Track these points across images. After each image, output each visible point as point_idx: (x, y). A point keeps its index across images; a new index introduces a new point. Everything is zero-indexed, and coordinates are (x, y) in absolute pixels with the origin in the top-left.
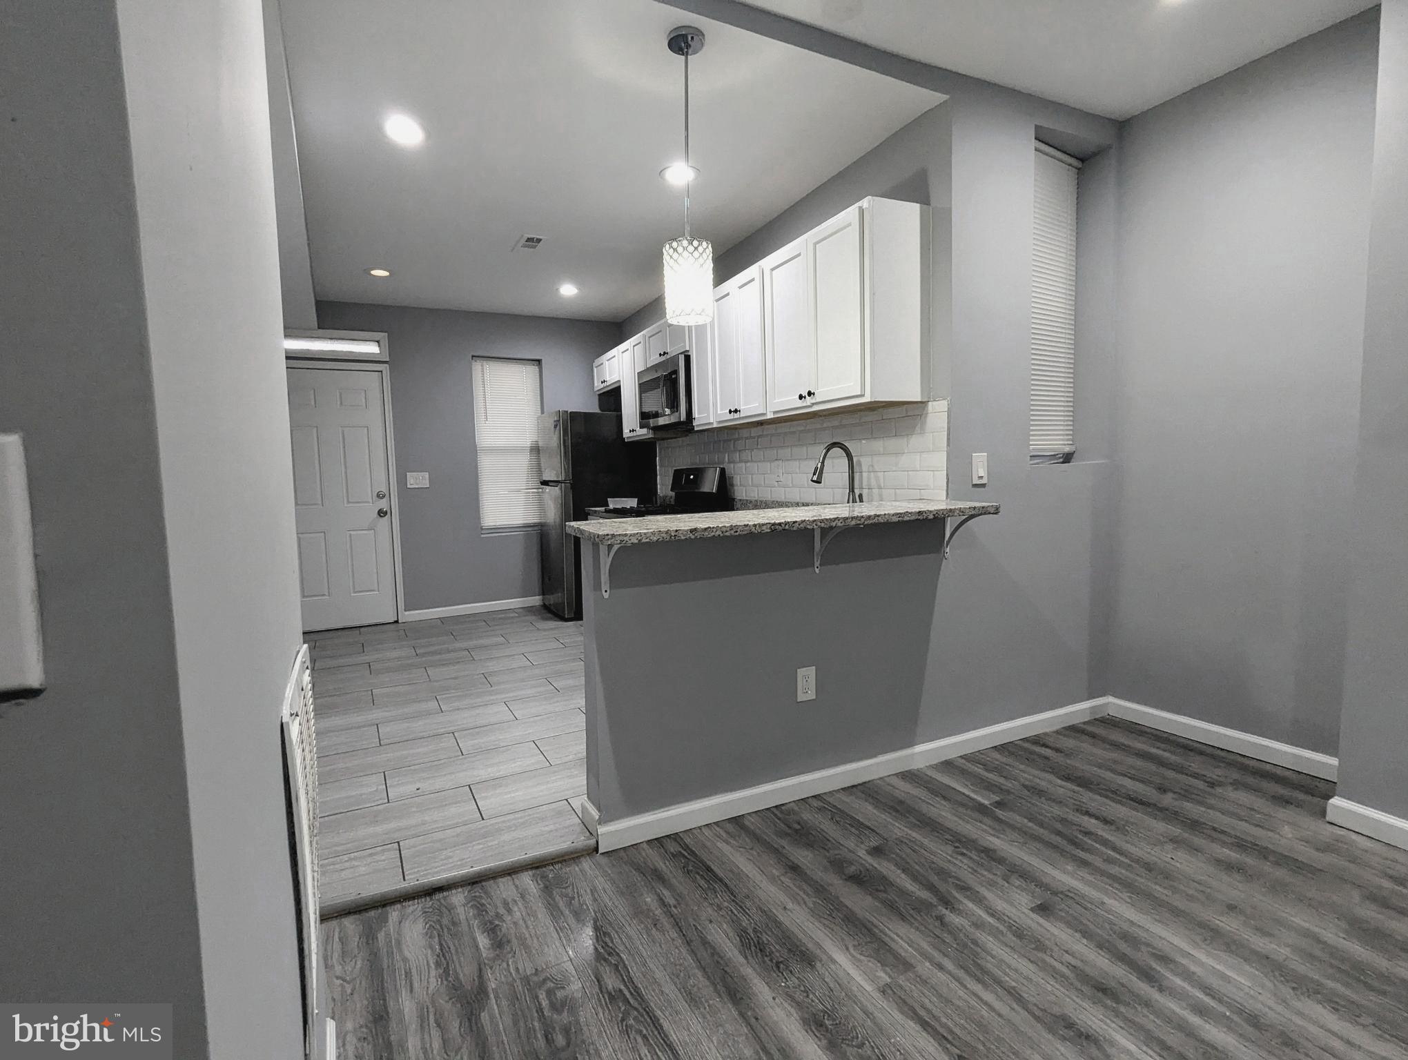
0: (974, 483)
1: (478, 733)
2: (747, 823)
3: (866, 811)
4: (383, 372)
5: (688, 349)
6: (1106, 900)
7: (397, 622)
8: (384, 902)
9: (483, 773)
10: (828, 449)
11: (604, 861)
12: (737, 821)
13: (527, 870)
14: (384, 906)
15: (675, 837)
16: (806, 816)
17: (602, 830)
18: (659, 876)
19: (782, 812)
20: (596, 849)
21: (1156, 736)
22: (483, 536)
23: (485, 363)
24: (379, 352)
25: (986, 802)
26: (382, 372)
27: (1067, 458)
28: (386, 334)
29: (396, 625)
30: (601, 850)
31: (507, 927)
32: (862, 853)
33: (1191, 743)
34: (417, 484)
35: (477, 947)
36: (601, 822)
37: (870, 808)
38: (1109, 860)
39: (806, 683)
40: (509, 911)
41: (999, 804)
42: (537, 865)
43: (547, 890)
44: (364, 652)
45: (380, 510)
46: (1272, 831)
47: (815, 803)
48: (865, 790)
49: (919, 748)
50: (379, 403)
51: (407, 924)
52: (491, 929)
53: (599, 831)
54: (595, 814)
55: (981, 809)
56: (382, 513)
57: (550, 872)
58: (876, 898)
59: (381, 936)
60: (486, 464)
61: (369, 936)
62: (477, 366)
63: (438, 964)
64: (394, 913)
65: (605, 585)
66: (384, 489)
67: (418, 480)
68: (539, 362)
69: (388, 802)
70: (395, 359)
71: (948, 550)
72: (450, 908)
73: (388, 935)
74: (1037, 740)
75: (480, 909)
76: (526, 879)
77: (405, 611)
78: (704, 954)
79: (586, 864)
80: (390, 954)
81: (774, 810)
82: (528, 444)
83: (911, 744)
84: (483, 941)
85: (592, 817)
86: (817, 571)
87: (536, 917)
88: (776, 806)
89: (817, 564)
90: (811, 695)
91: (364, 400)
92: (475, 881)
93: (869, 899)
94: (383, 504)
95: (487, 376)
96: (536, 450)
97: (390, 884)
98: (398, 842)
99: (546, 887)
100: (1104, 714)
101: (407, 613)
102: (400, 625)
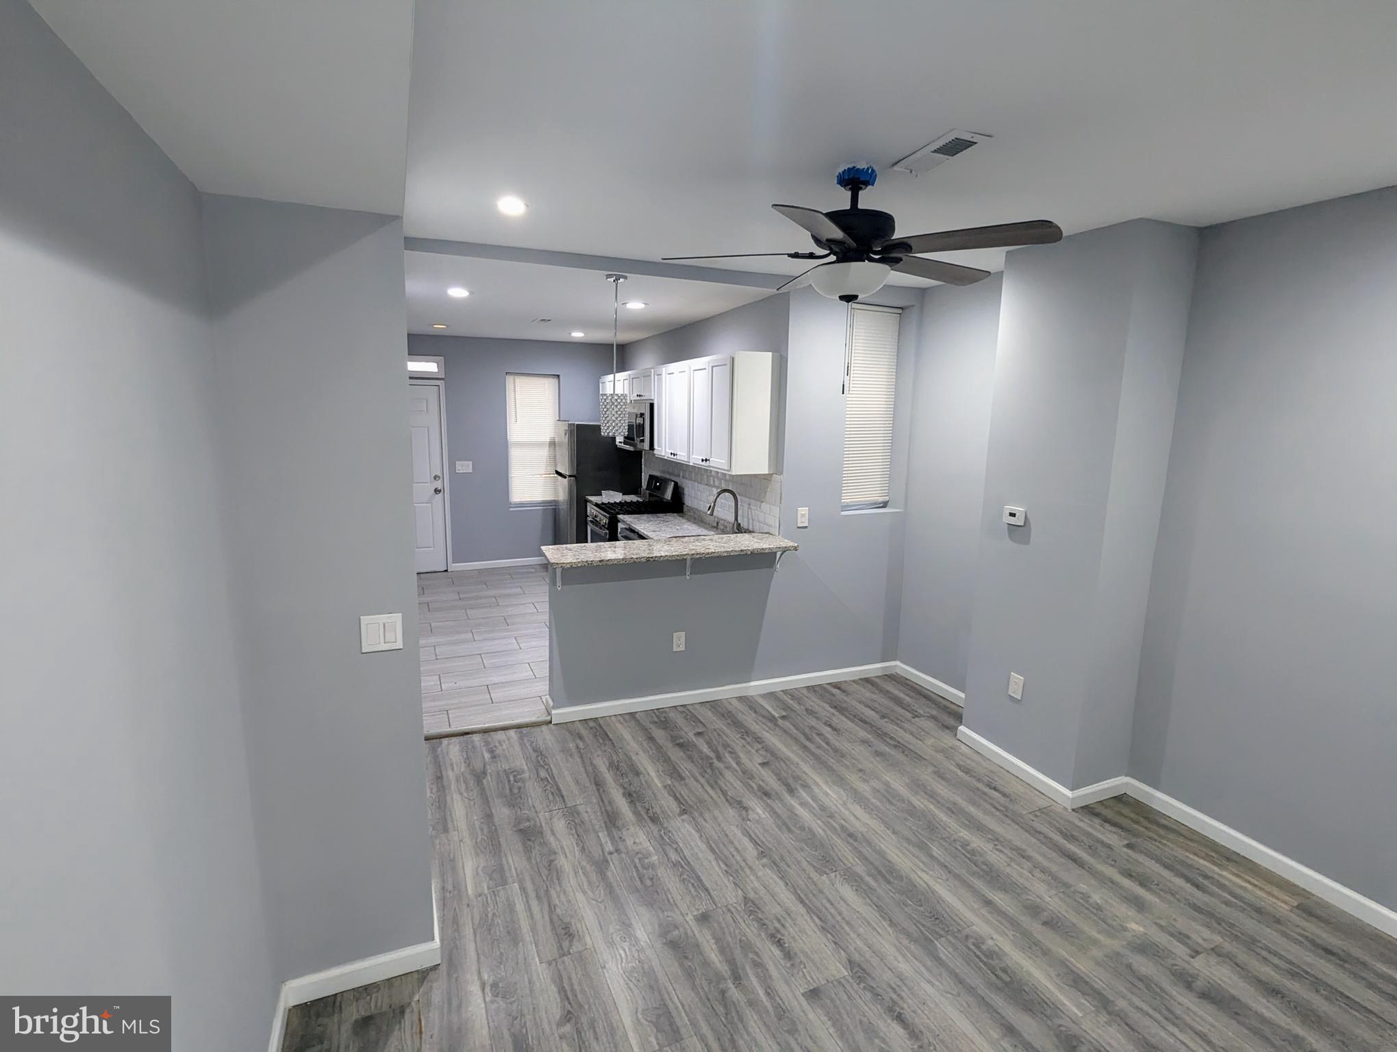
0: (799, 526)
1: (496, 656)
2: (637, 716)
3: (707, 715)
4: (441, 386)
5: (653, 398)
6: (801, 763)
7: (446, 571)
8: (441, 737)
9: (496, 679)
10: (719, 494)
11: (554, 727)
12: (632, 715)
13: (513, 728)
14: (440, 738)
15: (595, 720)
16: (672, 715)
17: (554, 712)
18: (581, 737)
19: (659, 712)
20: (551, 722)
21: (912, 687)
22: (511, 509)
23: (516, 377)
24: (436, 370)
25: (777, 715)
26: (439, 386)
27: (885, 505)
28: (442, 358)
29: (445, 573)
30: (553, 723)
31: (499, 751)
32: (691, 734)
33: (930, 694)
34: (463, 470)
35: (484, 757)
36: (554, 708)
37: (710, 713)
38: (819, 747)
39: (679, 642)
40: (501, 745)
41: (783, 717)
42: (518, 727)
43: (521, 738)
44: (424, 593)
45: (436, 489)
46: (920, 740)
47: (682, 709)
48: (713, 705)
49: (753, 684)
50: (437, 408)
51: (451, 746)
52: (491, 751)
53: (553, 712)
54: (551, 703)
55: (772, 719)
56: (437, 491)
57: (524, 730)
58: (684, 753)
59: (439, 750)
60: (515, 454)
61: (434, 750)
62: (510, 380)
63: (465, 762)
64: (445, 741)
65: (559, 583)
66: (439, 474)
67: (464, 467)
68: (558, 376)
69: (442, 691)
70: (449, 377)
71: (778, 566)
72: (473, 742)
73: (442, 750)
74: (836, 686)
75: (487, 743)
76: (512, 733)
77: (453, 563)
78: (590, 769)
79: (544, 728)
80: (444, 758)
81: (656, 711)
82: (548, 440)
83: (749, 682)
84: (487, 756)
85: (549, 705)
86: (688, 578)
87: (513, 747)
88: (657, 709)
89: (688, 574)
90: (682, 648)
91: (425, 407)
92: (485, 731)
93: (682, 753)
94: (438, 485)
95: (518, 389)
96: (553, 444)
97: (446, 729)
98: (447, 711)
99: (521, 736)
100: (893, 672)
101: (454, 565)
102: (449, 574)
